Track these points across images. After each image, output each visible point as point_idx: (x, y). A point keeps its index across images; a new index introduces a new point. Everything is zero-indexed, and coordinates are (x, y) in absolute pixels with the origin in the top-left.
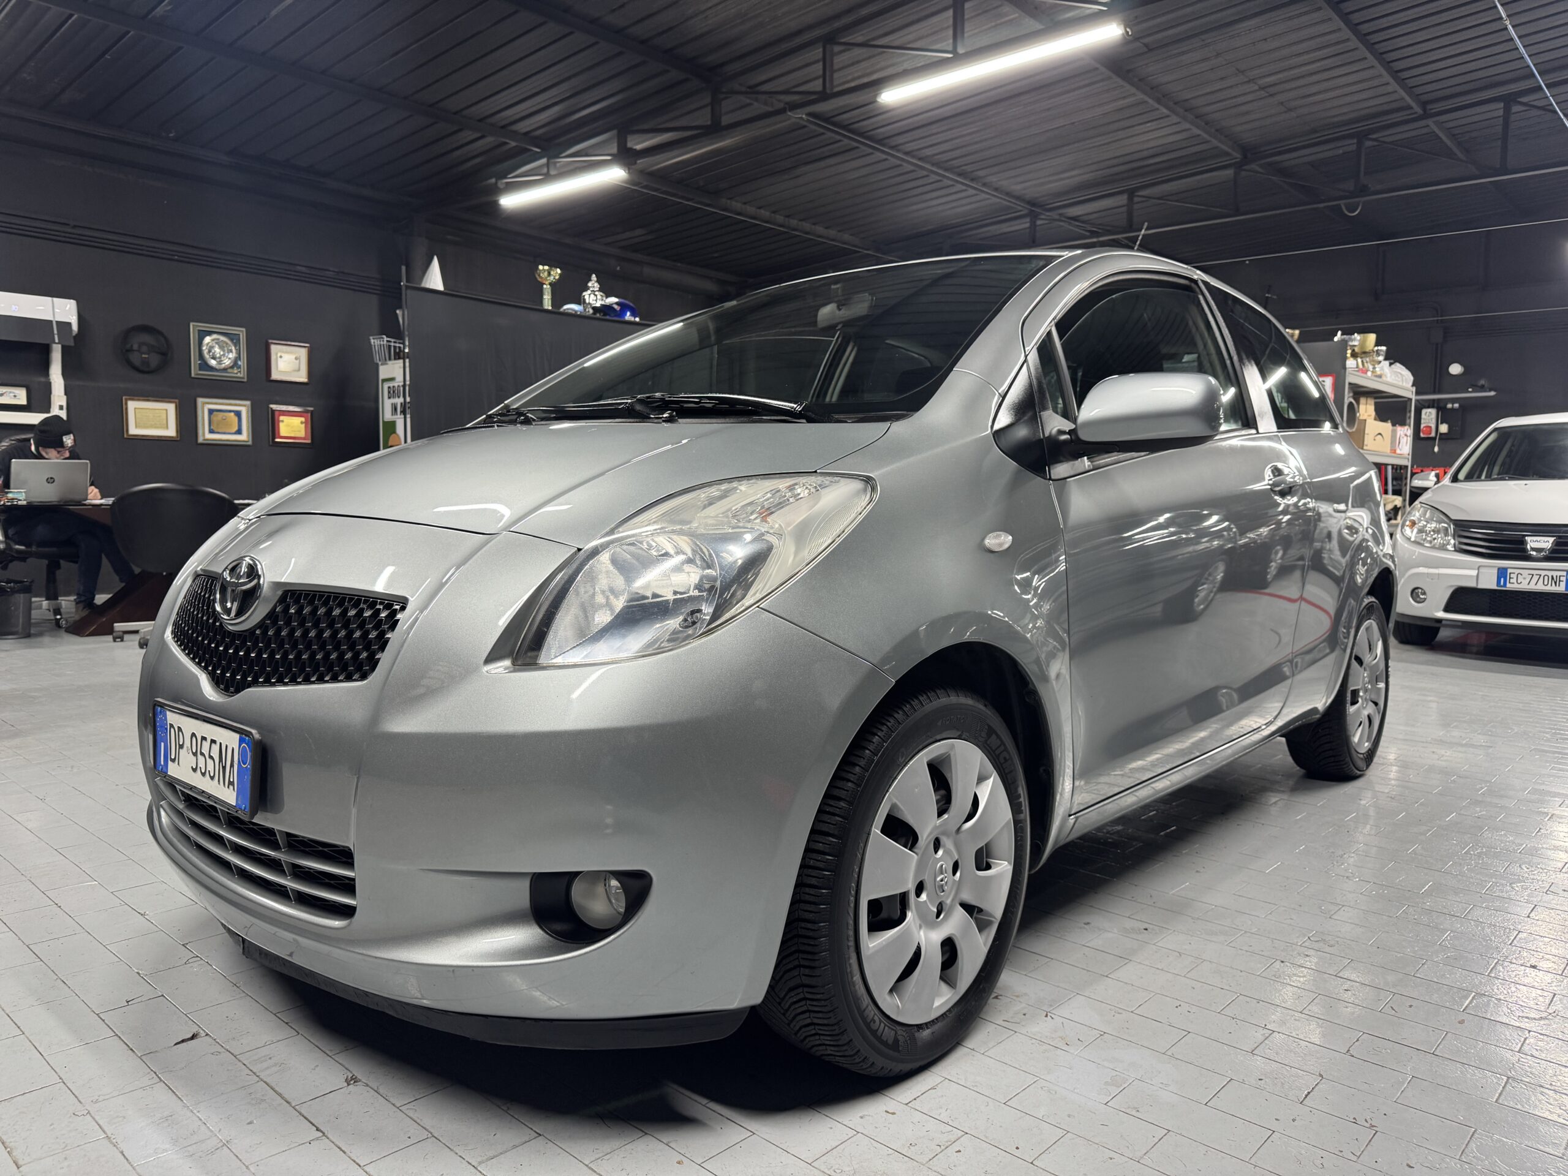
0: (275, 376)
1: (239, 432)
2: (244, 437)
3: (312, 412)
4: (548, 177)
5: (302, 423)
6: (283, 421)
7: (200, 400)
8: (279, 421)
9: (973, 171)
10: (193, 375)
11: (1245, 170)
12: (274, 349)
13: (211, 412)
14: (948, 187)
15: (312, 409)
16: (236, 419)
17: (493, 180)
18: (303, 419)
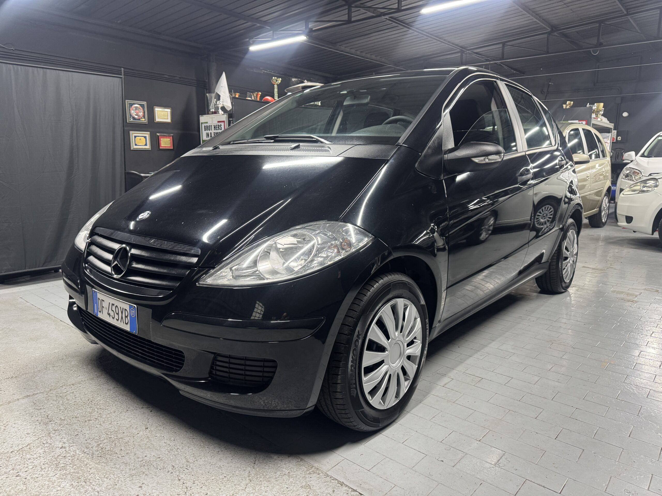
1: (146, 145)
2: (148, 147)
4: (273, 40)
7: (131, 132)
8: (161, 140)
10: (128, 122)
11: (552, 35)
13: (135, 137)
15: (172, 135)
16: (145, 139)
17: (248, 39)
18: (169, 139)
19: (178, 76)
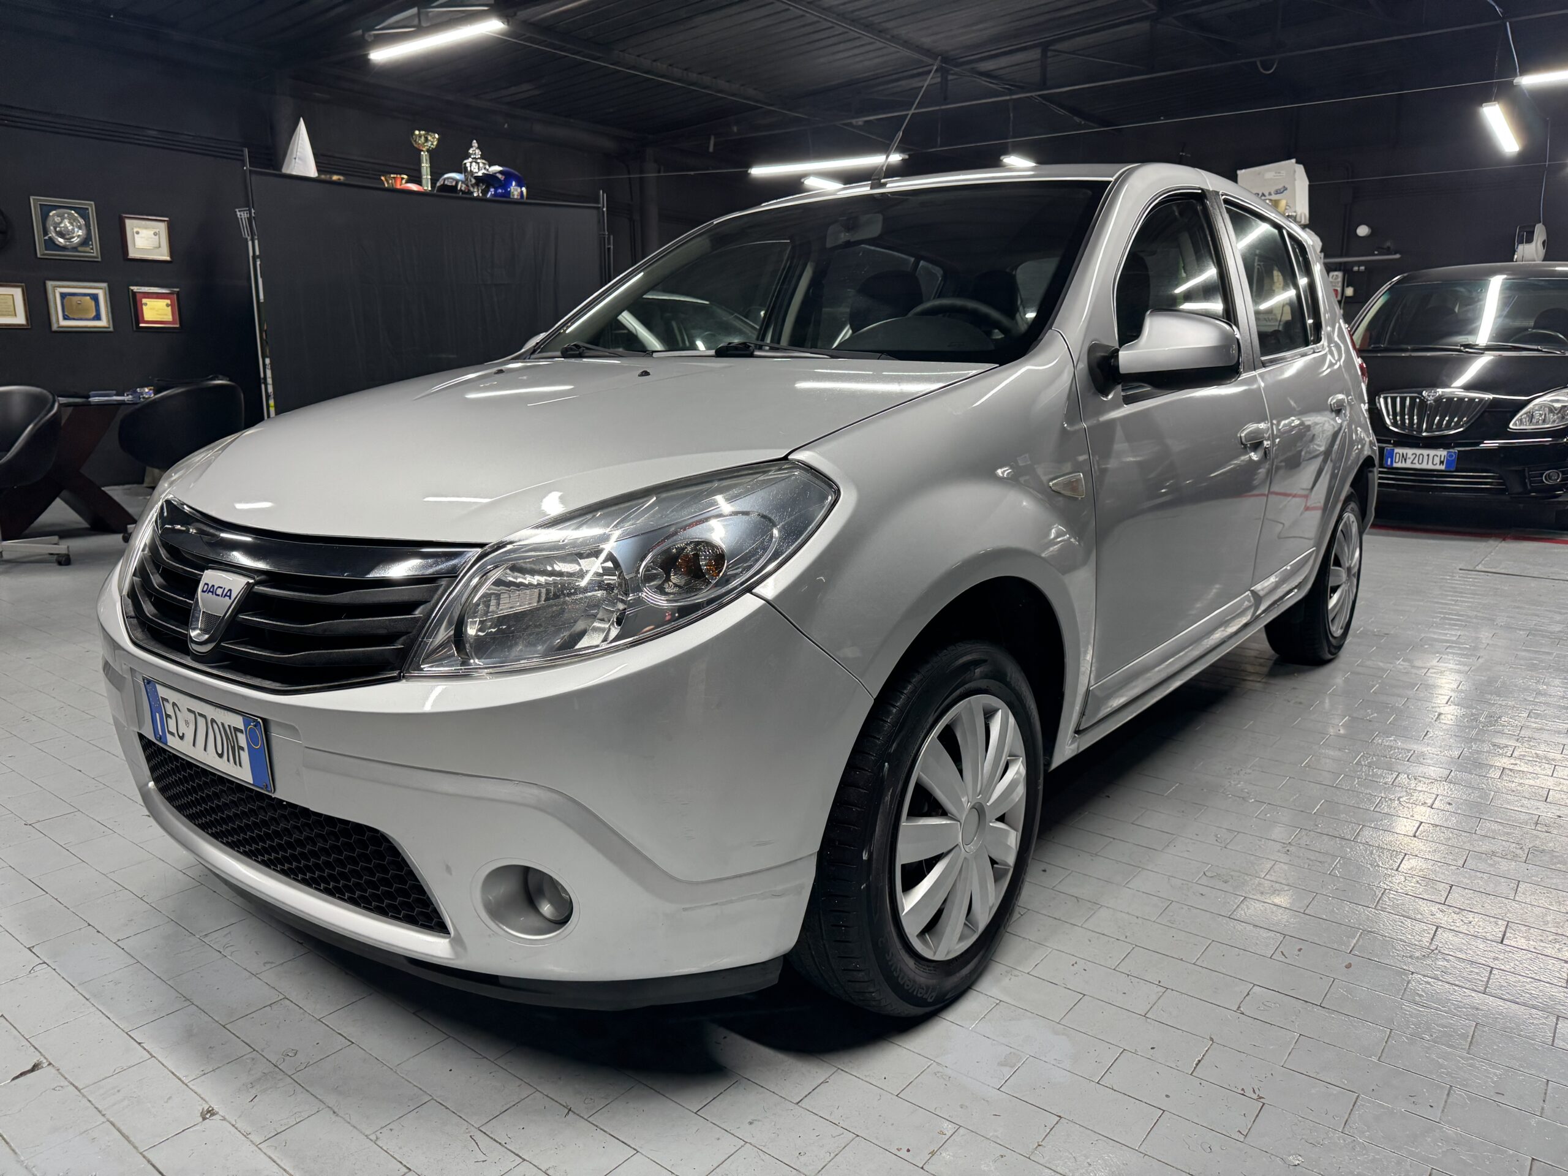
0: (133, 254)
1: (98, 317)
3: (178, 294)
4: (420, 29)
5: (167, 305)
6: (146, 304)
7: (50, 284)
8: (142, 304)
9: (880, 23)
10: (39, 256)
11: (1161, 23)
12: (128, 222)
13: (63, 296)
14: (855, 39)
15: (178, 290)
16: (93, 303)
17: (360, 32)
18: (169, 302)
19: (186, 133)
